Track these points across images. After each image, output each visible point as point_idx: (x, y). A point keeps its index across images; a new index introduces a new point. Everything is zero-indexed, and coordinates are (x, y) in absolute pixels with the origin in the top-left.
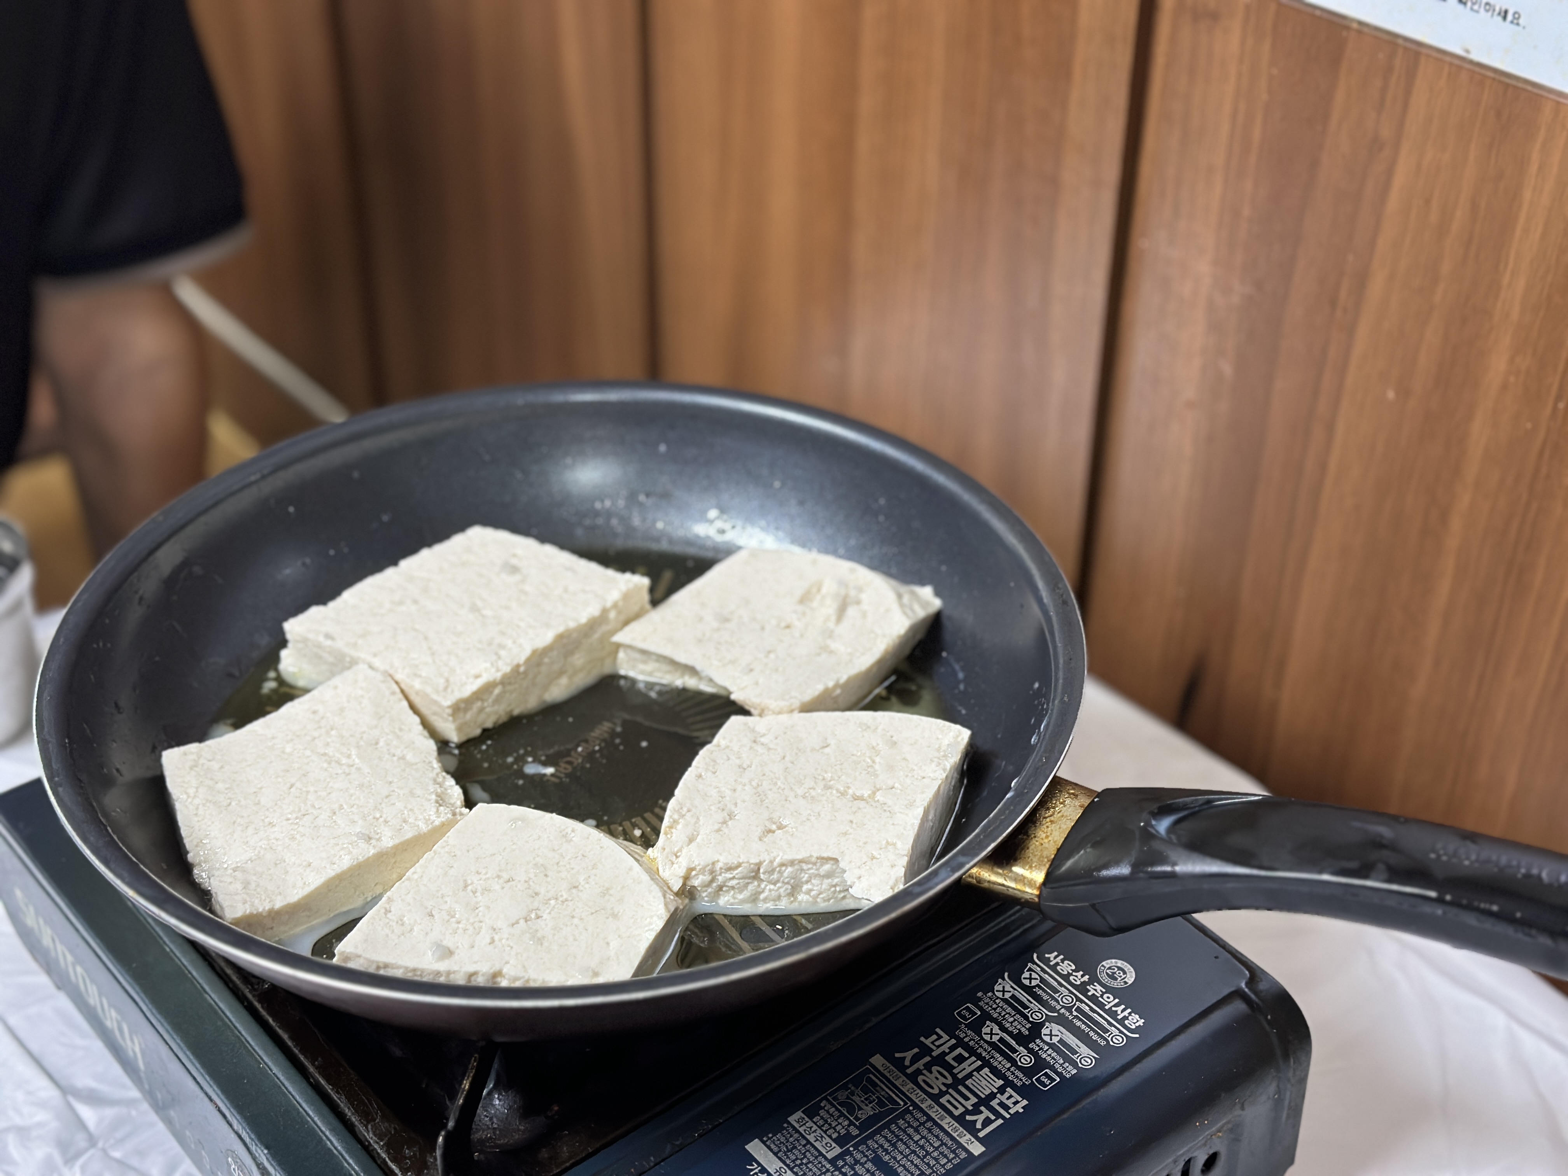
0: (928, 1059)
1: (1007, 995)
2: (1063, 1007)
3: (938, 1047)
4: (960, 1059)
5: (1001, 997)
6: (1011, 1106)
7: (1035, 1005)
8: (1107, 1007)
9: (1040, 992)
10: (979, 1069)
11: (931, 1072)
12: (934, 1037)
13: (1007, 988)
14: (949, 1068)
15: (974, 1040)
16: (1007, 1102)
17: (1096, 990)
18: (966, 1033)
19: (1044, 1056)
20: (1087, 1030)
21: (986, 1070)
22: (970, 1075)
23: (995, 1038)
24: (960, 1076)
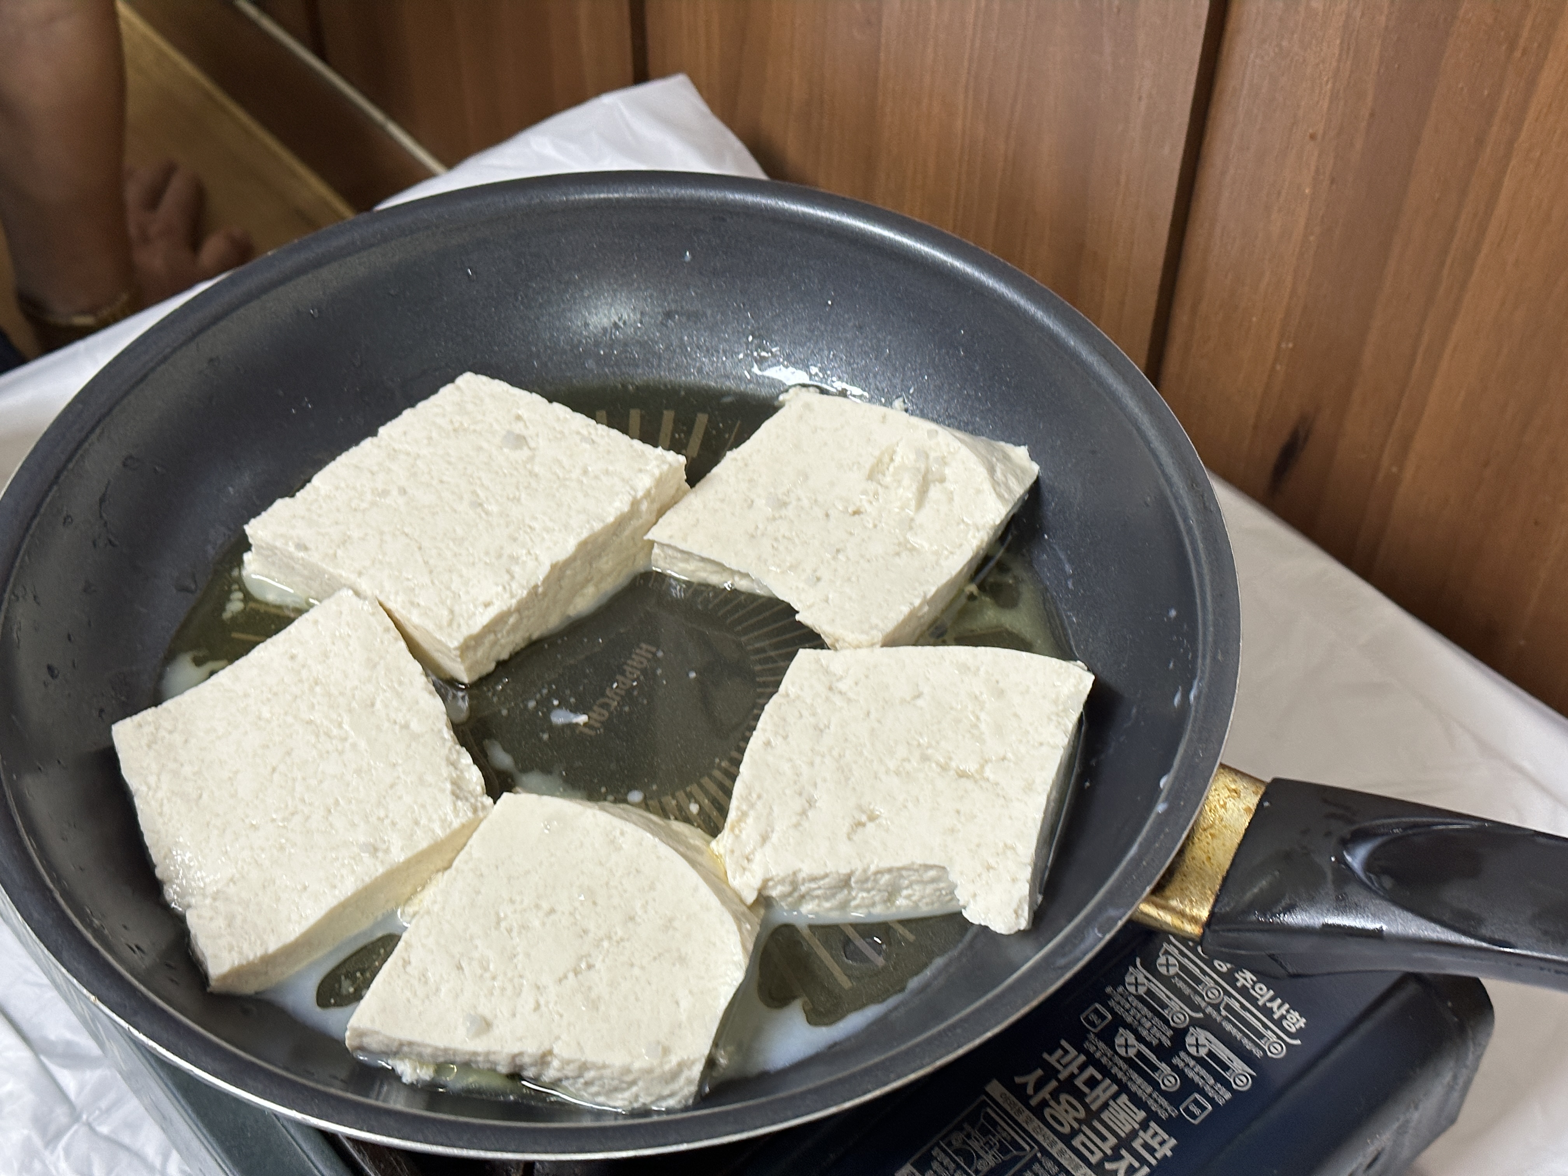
0: (1054, 1084)
1: (1142, 990)
2: (1209, 1004)
3: (1065, 1066)
4: (1092, 1083)
5: (1134, 992)
6: (1157, 1146)
7: (1175, 1004)
8: (1260, 1003)
9: (1180, 984)
10: (1115, 1097)
11: (1059, 1103)
12: (1060, 1052)
13: (1141, 979)
14: (1080, 1096)
15: (1107, 1056)
16: (1150, 1141)
17: (1245, 979)
18: (1097, 1047)
19: (1191, 1074)
20: (1239, 1036)
21: (1124, 1098)
22: (1105, 1106)
23: (1132, 1052)
24: (1094, 1107)
